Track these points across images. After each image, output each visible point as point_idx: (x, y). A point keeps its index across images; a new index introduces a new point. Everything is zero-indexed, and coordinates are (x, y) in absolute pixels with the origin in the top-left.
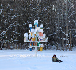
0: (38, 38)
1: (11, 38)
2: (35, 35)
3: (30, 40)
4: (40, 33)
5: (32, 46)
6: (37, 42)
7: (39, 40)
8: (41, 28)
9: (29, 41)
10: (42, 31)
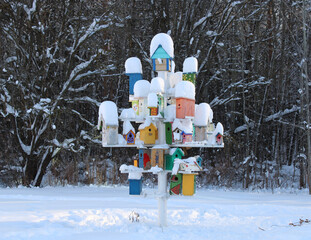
0: (168, 126)
1: (83, 132)
2: (154, 111)
3: (130, 137)
4: (178, 99)
5: (142, 170)
6: (166, 146)
7: (177, 136)
8: (188, 77)
9: (122, 142)
10: (189, 90)
